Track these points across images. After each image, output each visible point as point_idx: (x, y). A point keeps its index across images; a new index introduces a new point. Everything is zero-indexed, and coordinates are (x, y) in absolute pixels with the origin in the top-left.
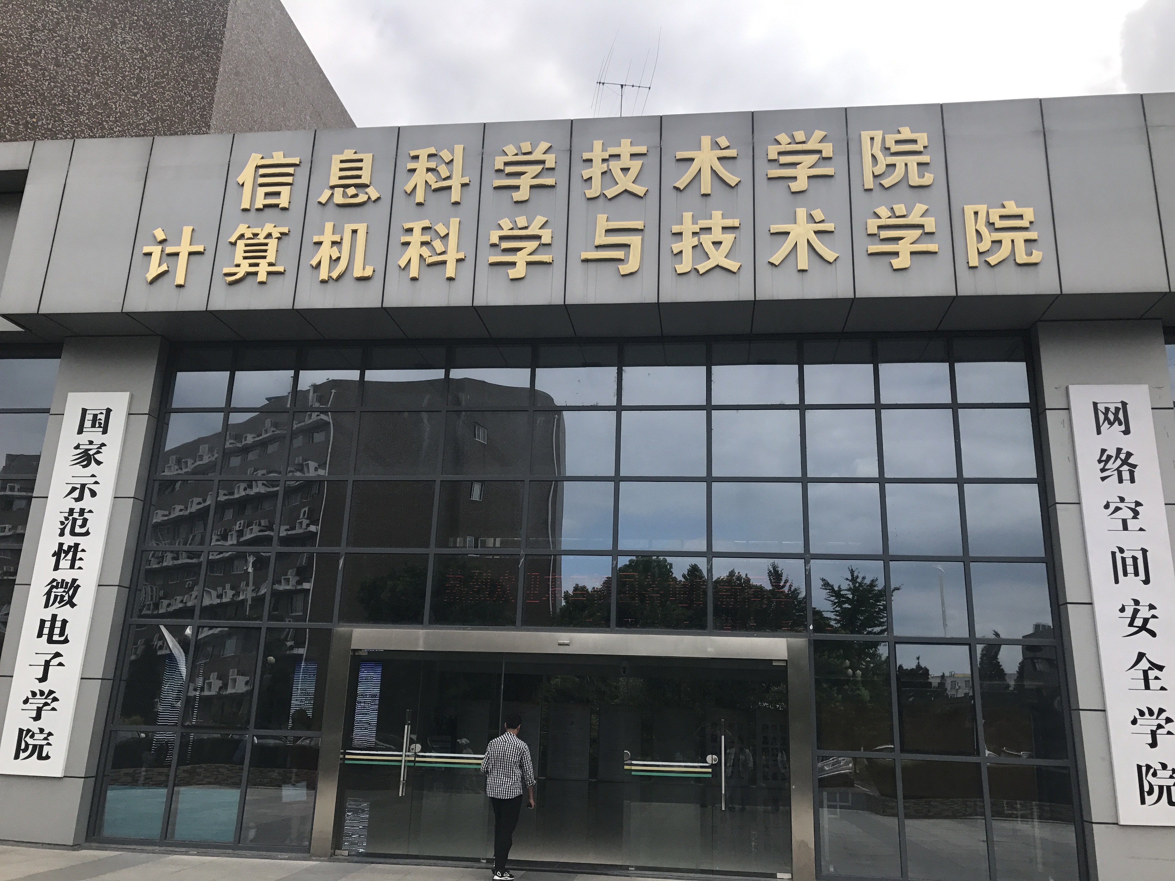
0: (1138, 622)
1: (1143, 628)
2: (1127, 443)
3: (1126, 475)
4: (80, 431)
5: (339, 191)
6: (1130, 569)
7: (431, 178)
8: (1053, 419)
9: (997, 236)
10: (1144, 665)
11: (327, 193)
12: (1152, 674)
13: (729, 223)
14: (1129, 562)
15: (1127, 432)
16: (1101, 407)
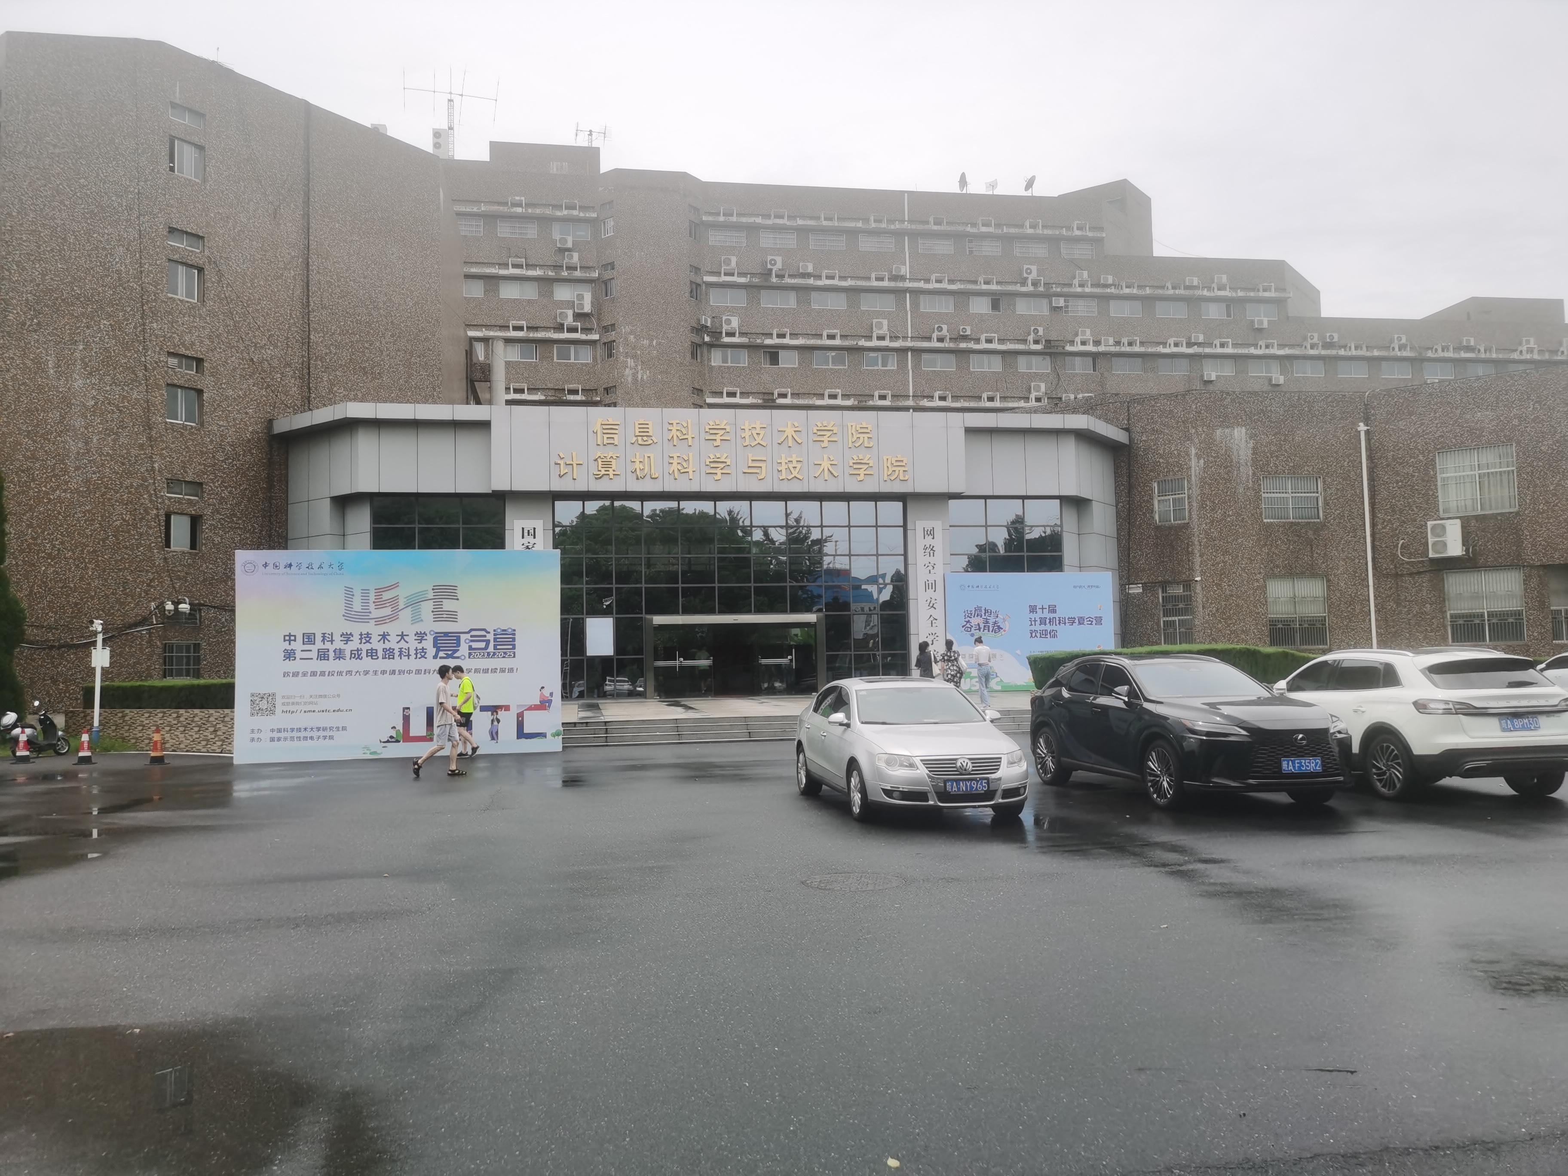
0: (931, 605)
1: (932, 607)
2: (933, 542)
3: (932, 554)
4: (523, 537)
5: (640, 438)
6: (930, 587)
7: (679, 434)
8: (909, 533)
9: (894, 469)
10: (932, 619)
11: (635, 439)
12: (934, 622)
13: (799, 459)
14: (930, 585)
15: (933, 538)
16: (926, 529)
